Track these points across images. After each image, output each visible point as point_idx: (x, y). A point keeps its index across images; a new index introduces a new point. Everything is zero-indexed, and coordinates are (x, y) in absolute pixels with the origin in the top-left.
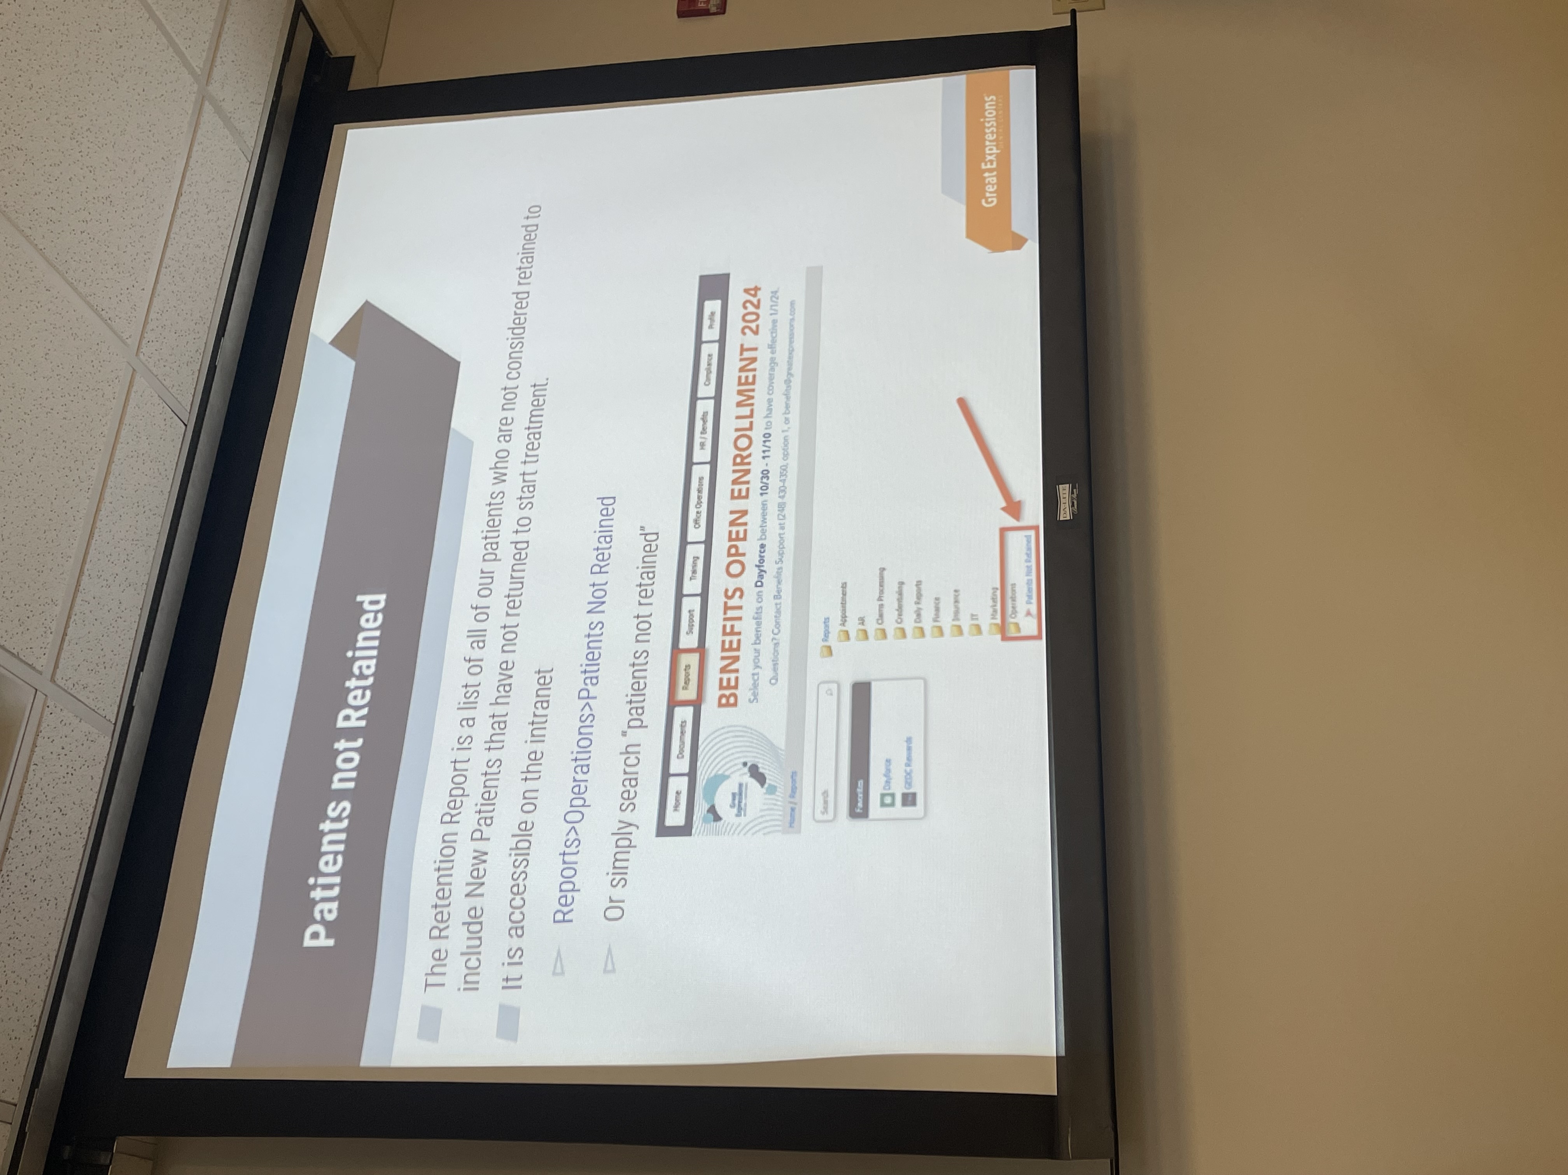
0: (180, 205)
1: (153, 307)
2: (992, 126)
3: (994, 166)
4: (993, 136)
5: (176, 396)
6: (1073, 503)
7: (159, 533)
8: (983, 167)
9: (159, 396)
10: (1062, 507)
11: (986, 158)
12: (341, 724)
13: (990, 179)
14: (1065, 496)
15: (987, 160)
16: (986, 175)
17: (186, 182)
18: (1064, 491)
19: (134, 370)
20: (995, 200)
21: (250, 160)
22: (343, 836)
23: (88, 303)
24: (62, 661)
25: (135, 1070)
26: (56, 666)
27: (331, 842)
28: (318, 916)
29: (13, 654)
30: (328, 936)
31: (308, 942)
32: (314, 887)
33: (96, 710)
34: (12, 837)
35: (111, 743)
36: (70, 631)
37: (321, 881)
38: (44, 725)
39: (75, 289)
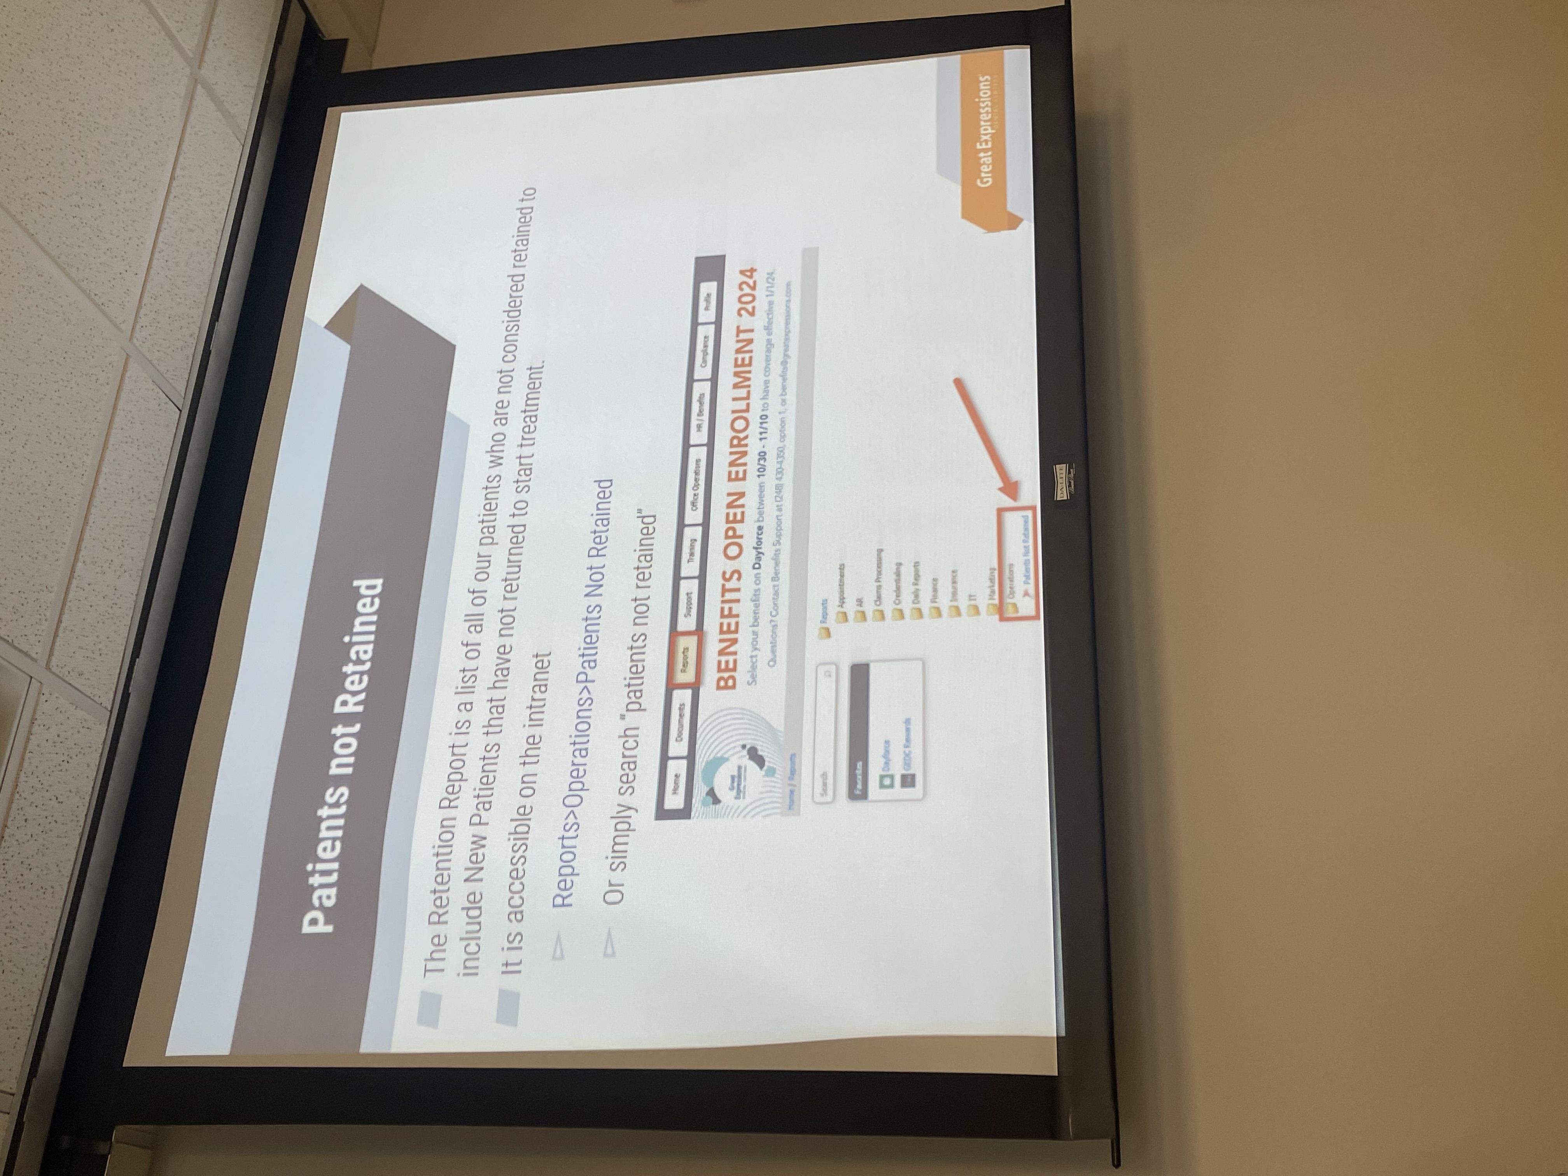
0: (173, 190)
1: (146, 292)
2: (987, 106)
3: (990, 146)
4: (987, 116)
5: (171, 381)
6: (1070, 483)
7: (154, 519)
8: (978, 147)
9: (153, 381)
10: (1060, 487)
11: (981, 138)
12: (338, 709)
13: (986, 159)
14: (1061, 476)
15: (982, 140)
16: (982, 155)
17: (179, 166)
18: (1061, 471)
19: (128, 355)
20: (990, 179)
21: (243, 142)
22: (341, 822)
23: (80, 288)
24: (56, 648)
25: (131, 1060)
26: (51, 654)
27: (329, 828)
28: (316, 903)
29: (7, 642)
30: (327, 923)
31: (307, 929)
32: (313, 873)
33: (92, 697)
34: (8, 825)
35: (107, 730)
36: (65, 618)
37: (320, 867)
38: (39, 713)
39: (68, 275)
